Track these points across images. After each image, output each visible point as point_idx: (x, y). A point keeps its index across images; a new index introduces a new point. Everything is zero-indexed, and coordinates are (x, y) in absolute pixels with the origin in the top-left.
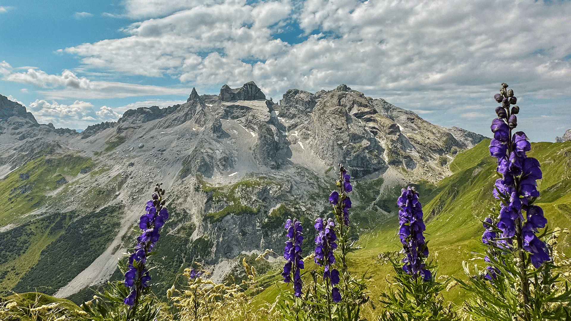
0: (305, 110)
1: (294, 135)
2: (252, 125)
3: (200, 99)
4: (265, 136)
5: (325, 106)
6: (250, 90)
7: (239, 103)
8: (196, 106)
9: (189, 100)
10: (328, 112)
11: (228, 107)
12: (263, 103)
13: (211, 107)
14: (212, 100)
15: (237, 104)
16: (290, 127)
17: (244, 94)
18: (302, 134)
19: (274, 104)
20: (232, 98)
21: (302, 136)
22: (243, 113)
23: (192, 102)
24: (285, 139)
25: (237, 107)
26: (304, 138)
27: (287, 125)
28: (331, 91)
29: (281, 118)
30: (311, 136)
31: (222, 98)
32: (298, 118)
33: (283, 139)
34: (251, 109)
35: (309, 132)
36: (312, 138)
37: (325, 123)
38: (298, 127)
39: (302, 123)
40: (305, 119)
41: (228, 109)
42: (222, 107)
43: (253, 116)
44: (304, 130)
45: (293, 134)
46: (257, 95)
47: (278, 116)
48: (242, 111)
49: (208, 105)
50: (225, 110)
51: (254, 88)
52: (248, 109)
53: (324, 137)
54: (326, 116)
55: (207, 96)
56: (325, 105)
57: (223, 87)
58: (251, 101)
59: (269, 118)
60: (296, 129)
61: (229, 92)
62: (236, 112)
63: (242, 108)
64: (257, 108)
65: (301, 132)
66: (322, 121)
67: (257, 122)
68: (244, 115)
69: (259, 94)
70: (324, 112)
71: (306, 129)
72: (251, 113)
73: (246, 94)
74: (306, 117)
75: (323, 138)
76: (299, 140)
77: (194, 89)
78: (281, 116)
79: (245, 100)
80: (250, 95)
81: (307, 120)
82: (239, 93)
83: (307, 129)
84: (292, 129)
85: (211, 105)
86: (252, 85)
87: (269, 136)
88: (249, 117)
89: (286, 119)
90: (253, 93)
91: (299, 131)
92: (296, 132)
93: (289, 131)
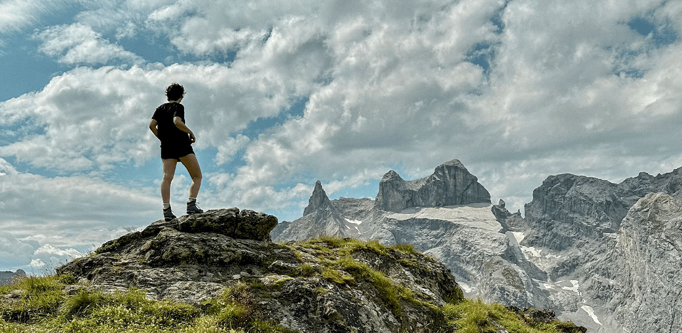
0: (598, 225)
1: (570, 289)
2: (462, 265)
3: (333, 209)
4: (502, 289)
5: (657, 210)
6: (451, 181)
7: (425, 214)
8: (325, 224)
9: (307, 211)
10: (669, 227)
11: (400, 223)
12: (485, 212)
13: (358, 226)
14: (359, 209)
15: (420, 215)
16: (555, 270)
17: (437, 191)
18: (591, 288)
19: (510, 215)
20: (407, 202)
21: (592, 292)
22: (436, 237)
23: (314, 214)
24: (547, 300)
25: (422, 222)
26: (598, 297)
27: (545, 266)
28: (667, 175)
29: (532, 249)
30: (617, 291)
31: (383, 204)
32: (578, 247)
33: (543, 299)
34: (457, 226)
35: (611, 282)
36: (620, 295)
37: (661, 255)
38: (578, 270)
39: (591, 258)
40: (598, 249)
41: (399, 229)
42: (385, 225)
43: (464, 244)
44: (597, 275)
45: (565, 288)
46: (470, 192)
47: (522, 244)
48: (434, 232)
49: (352, 222)
50: (393, 232)
51: (460, 177)
52: (448, 226)
53: (661, 291)
54: (663, 236)
55: (348, 201)
56: (656, 208)
57: (386, 176)
58: (455, 209)
59: (503, 248)
60: (573, 274)
61: (401, 188)
62: (420, 235)
63: (435, 224)
64: (472, 224)
65: (589, 283)
66: (652, 249)
67: (475, 257)
68: (440, 243)
69: (474, 191)
70: (656, 228)
71: (603, 274)
72: (456, 238)
73: (440, 191)
74: (599, 243)
75: (656, 296)
76: (585, 302)
77: (318, 185)
78: (531, 244)
79: (438, 205)
80: (450, 194)
81: (604, 251)
82: (424, 191)
83: (606, 274)
84: (562, 275)
85: (359, 223)
86: (456, 168)
87: (511, 289)
88: (453, 246)
89: (545, 250)
90: (458, 188)
91: (582, 279)
92: (573, 282)
93: (554, 280)
